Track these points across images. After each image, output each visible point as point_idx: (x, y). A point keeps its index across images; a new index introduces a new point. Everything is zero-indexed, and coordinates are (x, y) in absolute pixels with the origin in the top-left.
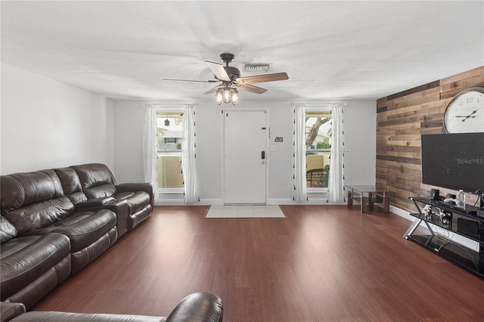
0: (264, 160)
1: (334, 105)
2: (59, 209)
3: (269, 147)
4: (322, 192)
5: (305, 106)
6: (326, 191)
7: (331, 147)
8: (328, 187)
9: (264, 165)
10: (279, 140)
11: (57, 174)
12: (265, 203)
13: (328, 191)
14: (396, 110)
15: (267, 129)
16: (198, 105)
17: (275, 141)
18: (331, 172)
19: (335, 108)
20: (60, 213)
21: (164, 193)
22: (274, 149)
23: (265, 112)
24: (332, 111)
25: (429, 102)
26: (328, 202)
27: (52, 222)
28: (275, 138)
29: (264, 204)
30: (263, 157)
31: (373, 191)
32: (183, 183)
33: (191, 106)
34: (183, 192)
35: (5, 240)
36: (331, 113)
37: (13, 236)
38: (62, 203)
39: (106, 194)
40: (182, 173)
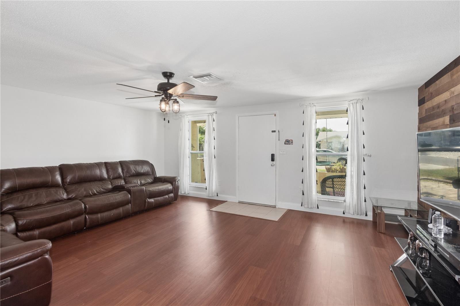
0: (274, 162)
1: (351, 102)
2: (99, 187)
3: (280, 150)
4: (338, 201)
5: (315, 106)
6: (343, 201)
7: (348, 150)
8: (344, 196)
9: (274, 168)
10: (288, 142)
11: (105, 165)
12: (275, 205)
13: (345, 201)
14: (432, 101)
15: (277, 131)
16: (216, 113)
17: (285, 144)
18: (348, 179)
19: (351, 105)
20: (99, 190)
21: (196, 187)
22: (284, 151)
23: (275, 115)
24: (348, 108)
25: (456, 86)
26: (344, 213)
27: (91, 195)
28: (285, 141)
29: (274, 207)
30: (273, 160)
31: (409, 208)
32: (205, 180)
33: (212, 114)
34: (206, 187)
35: (59, 200)
36: (347, 111)
37: (64, 199)
38: (103, 184)
39: (140, 181)
40: (204, 171)
